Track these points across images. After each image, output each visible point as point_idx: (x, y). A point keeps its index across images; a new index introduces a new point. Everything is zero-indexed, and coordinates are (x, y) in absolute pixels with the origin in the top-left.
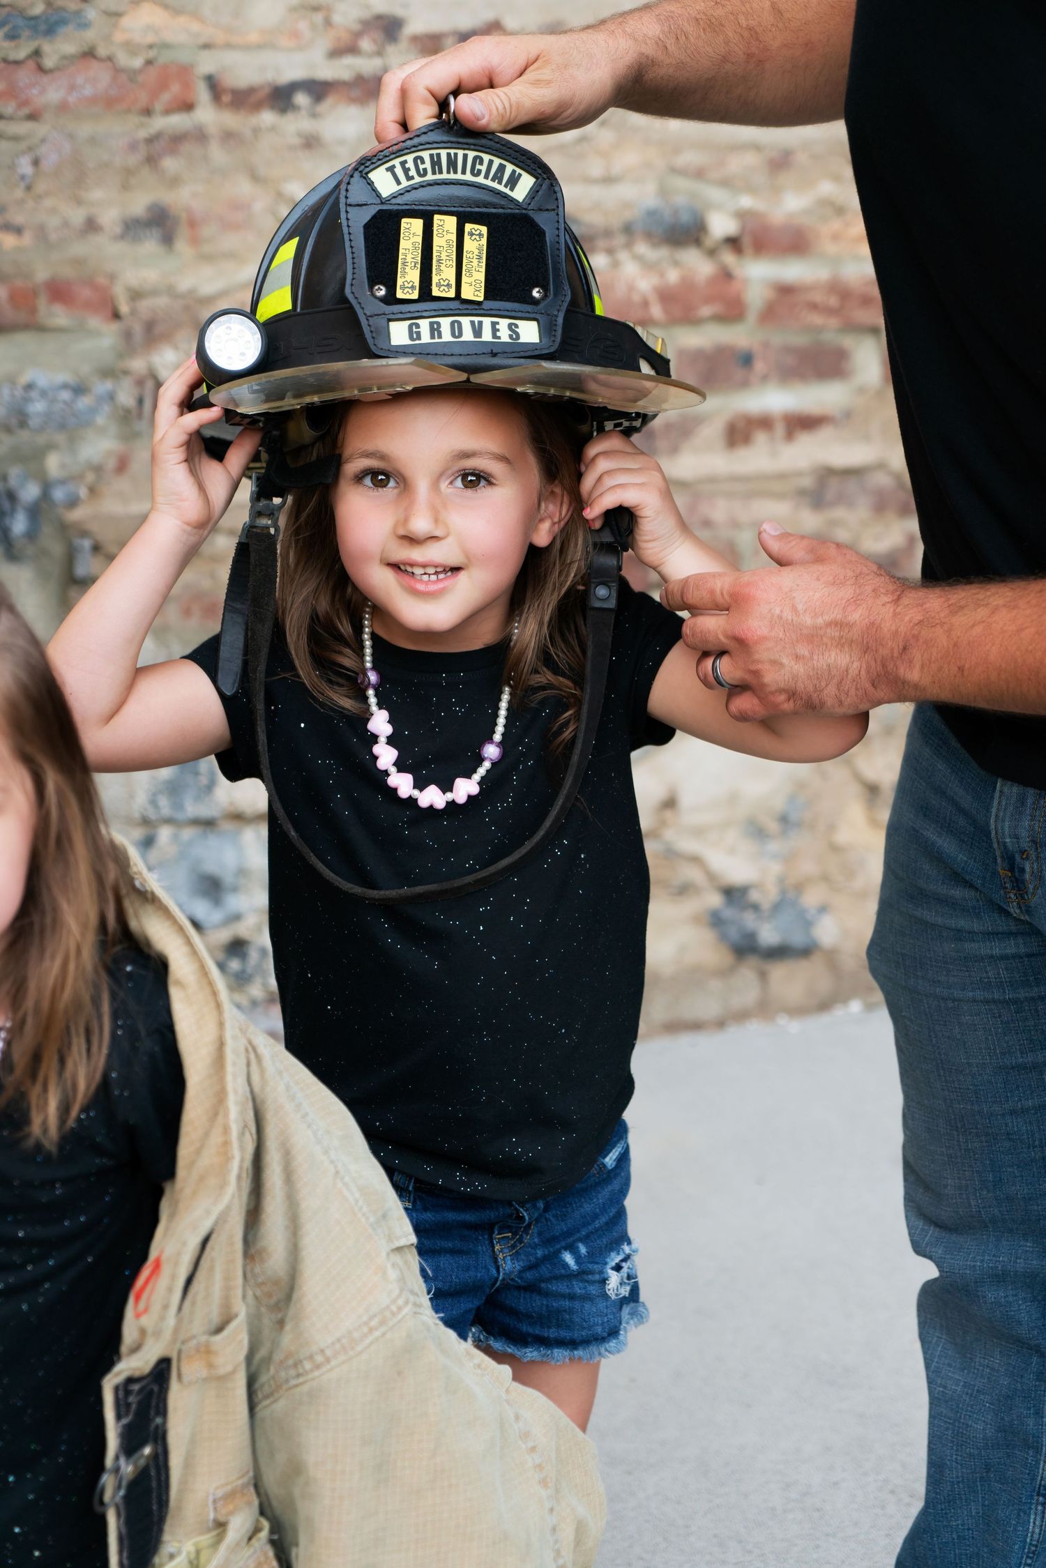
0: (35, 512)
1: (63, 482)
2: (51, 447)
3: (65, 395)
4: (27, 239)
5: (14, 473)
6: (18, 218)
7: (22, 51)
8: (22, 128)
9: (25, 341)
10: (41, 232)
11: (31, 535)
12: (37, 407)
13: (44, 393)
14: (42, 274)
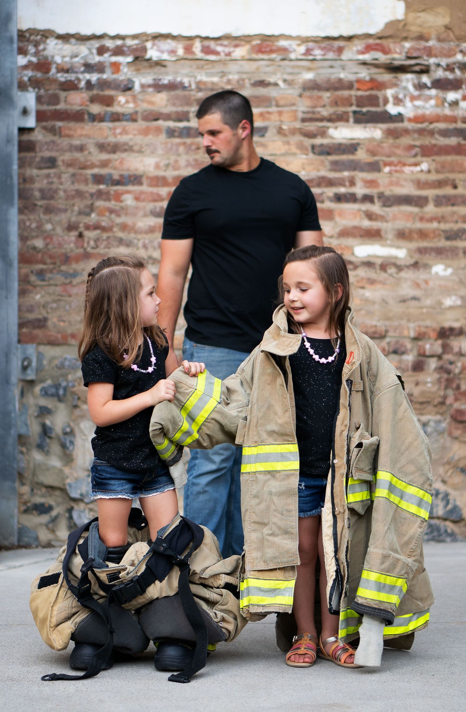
0: (65, 389)
1: (71, 381)
2: (70, 373)
3: (74, 361)
4: (67, 324)
5: (61, 379)
6: (65, 319)
7: (67, 281)
8: (67, 298)
9: (65, 348)
10: (70, 323)
11: (65, 395)
12: (67, 363)
13: (69, 360)
14: (69, 331)
